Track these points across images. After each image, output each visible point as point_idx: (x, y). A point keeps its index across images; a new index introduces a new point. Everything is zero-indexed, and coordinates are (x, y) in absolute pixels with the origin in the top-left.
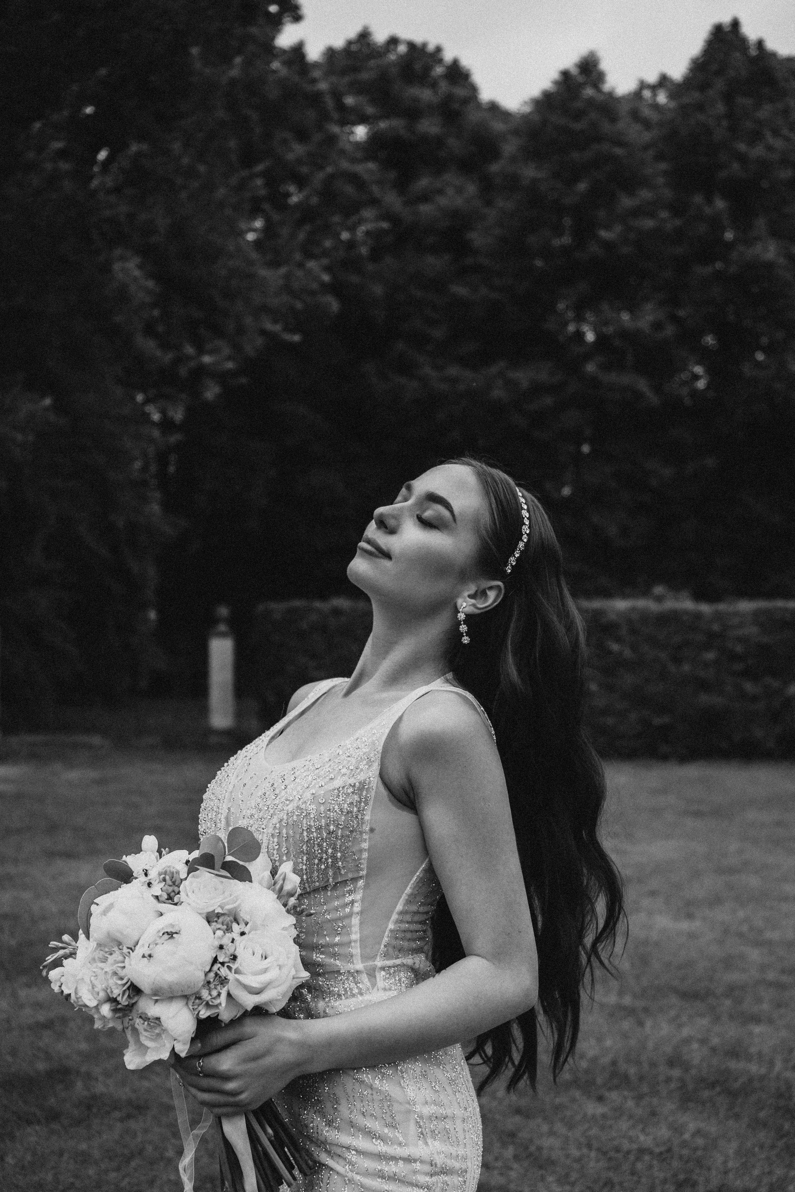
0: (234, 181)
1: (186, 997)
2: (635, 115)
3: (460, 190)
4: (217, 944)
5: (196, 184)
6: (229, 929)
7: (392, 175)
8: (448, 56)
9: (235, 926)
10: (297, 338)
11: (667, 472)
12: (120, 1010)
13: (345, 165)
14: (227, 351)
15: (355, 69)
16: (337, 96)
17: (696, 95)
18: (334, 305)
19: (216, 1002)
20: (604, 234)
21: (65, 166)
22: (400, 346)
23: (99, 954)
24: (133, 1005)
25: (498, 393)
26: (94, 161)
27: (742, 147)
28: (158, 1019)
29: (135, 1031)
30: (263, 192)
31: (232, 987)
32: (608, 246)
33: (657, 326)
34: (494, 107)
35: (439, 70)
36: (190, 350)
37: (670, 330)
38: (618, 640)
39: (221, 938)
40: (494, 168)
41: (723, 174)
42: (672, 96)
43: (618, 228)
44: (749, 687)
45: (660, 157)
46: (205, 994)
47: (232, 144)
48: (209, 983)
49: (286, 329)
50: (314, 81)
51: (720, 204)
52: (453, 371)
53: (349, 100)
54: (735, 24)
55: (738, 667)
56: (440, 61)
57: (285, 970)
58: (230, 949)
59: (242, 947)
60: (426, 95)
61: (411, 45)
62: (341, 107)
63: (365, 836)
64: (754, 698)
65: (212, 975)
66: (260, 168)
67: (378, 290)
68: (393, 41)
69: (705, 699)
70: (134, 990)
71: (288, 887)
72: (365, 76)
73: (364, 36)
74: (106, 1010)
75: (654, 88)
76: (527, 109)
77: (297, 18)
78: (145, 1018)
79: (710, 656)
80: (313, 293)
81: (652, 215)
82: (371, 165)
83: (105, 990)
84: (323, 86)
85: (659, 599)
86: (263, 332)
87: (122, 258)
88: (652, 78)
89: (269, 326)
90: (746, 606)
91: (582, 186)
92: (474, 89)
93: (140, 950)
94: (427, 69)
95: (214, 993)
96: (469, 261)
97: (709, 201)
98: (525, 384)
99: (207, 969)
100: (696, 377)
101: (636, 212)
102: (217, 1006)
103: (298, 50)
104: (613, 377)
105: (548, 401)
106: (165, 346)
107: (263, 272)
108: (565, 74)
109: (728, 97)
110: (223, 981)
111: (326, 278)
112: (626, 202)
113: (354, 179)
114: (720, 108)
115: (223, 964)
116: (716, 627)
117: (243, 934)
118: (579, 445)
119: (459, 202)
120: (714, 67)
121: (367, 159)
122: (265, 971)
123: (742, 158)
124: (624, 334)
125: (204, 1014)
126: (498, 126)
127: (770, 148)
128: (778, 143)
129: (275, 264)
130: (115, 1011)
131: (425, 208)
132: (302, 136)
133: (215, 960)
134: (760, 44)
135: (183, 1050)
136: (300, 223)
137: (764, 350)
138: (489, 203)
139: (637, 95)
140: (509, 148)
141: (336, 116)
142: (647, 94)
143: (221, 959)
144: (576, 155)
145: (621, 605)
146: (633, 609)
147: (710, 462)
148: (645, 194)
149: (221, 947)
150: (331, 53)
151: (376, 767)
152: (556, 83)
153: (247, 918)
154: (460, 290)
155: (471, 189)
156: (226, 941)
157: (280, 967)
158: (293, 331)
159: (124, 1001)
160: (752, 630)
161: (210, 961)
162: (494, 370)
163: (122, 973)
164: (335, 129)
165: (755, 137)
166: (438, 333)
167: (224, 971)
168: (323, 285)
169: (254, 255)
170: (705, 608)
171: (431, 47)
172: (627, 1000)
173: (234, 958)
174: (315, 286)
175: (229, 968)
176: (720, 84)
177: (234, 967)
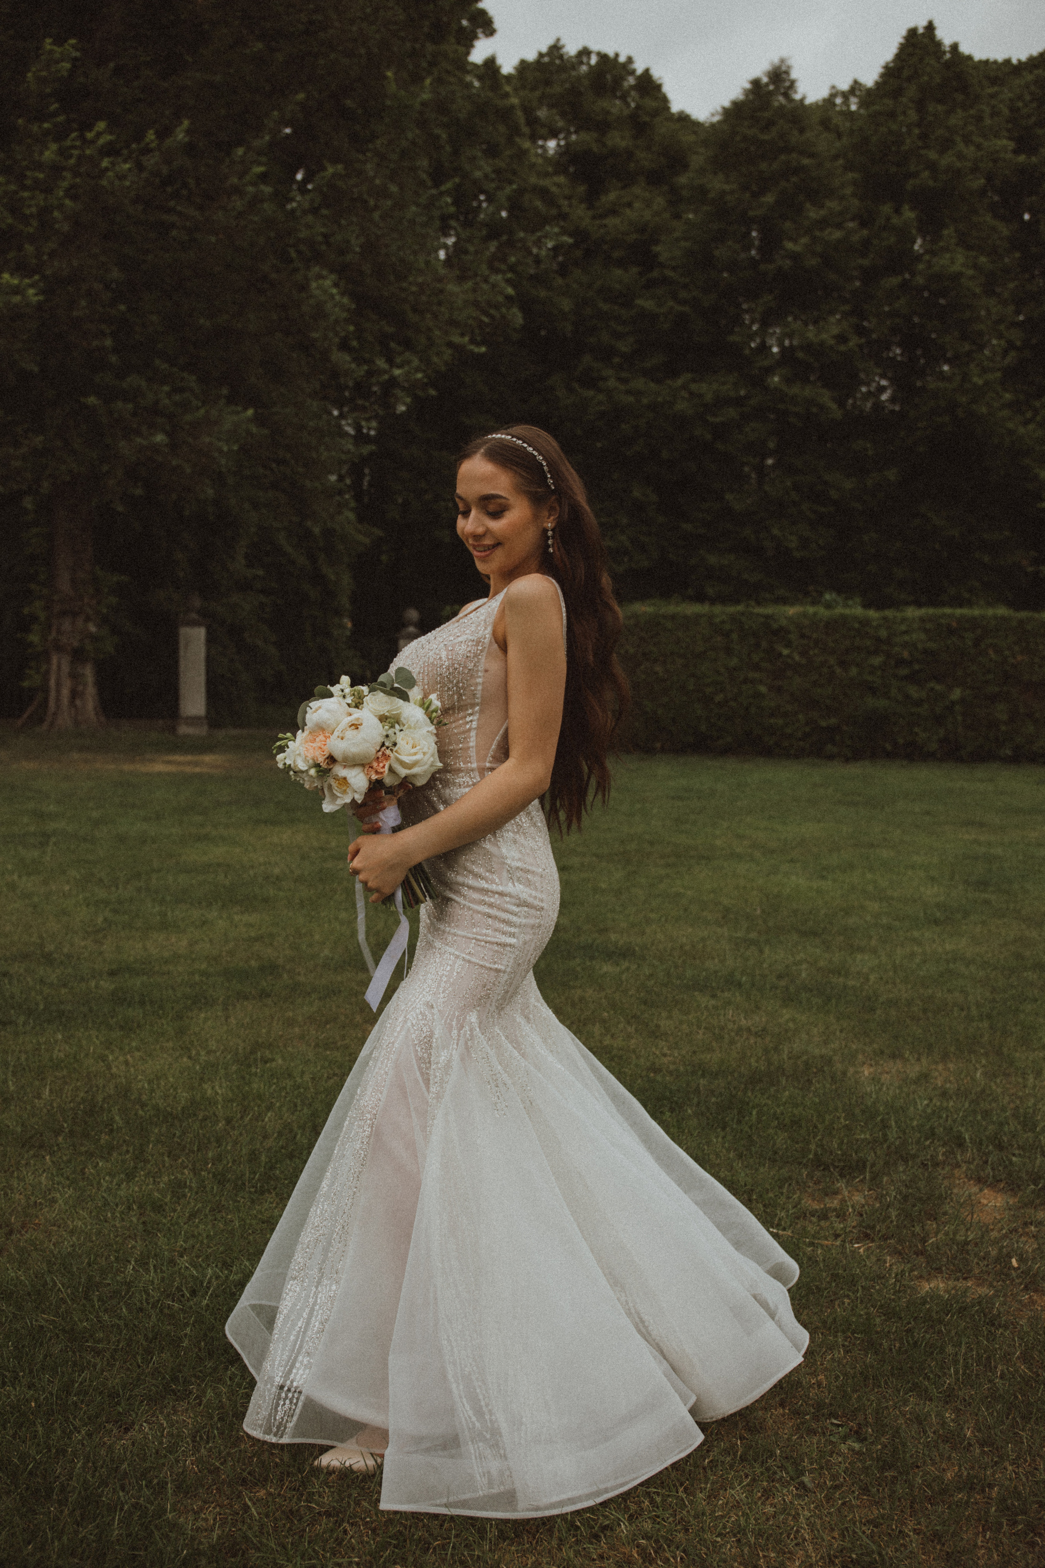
0: (423, 200)
1: (363, 765)
2: (825, 123)
3: (648, 204)
4: (385, 734)
5: (389, 203)
6: (393, 727)
7: (582, 189)
8: (639, 67)
9: (397, 726)
10: (483, 349)
11: (848, 485)
12: (321, 771)
13: (533, 180)
14: (416, 362)
15: (548, 83)
16: (528, 110)
17: (889, 102)
18: (517, 317)
19: (382, 770)
20: (790, 245)
21: (267, 189)
22: (587, 359)
23: (310, 737)
24: (330, 770)
25: (681, 406)
26: (293, 179)
27: (933, 155)
28: (345, 778)
29: (330, 787)
30: (452, 209)
31: (392, 761)
32: (795, 257)
33: (842, 338)
34: (683, 118)
35: (631, 80)
36: (381, 363)
37: (854, 341)
38: (788, 645)
39: (387, 730)
40: (683, 180)
41: (910, 184)
42: (862, 104)
43: (804, 240)
44: (914, 691)
45: (849, 167)
46: (375, 764)
47: (425, 163)
48: (378, 758)
49: (472, 341)
50: (506, 95)
51: (909, 214)
52: (639, 383)
53: (542, 113)
54: (930, 27)
55: (904, 671)
56: (633, 72)
57: (428, 756)
58: (393, 738)
59: (400, 738)
60: (615, 107)
61: (603, 57)
62: (533, 121)
63: (480, 674)
64: (919, 703)
65: (380, 753)
66: (449, 185)
67: (566, 305)
68: (585, 52)
69: (871, 702)
70: (332, 759)
71: (432, 708)
72: (557, 89)
73: (556, 49)
74: (313, 772)
75: (845, 95)
76: (716, 119)
77: (490, 31)
78: (336, 778)
79: (877, 661)
80: (497, 307)
81: (839, 226)
82: (561, 179)
83: (313, 759)
84: (515, 101)
85: (828, 606)
86: (450, 345)
87: (320, 277)
88: (845, 86)
89: (456, 339)
90: (912, 612)
91: (769, 198)
92: (665, 100)
93: (336, 733)
94: (618, 80)
95: (381, 765)
96: (655, 274)
97: (897, 211)
98: (709, 398)
99: (378, 748)
100: (882, 389)
101: (823, 223)
102: (382, 773)
103: (491, 63)
104: (795, 390)
105: (732, 413)
106: (359, 360)
107: (452, 287)
108: (756, 83)
109: (920, 105)
110: (387, 757)
111: (510, 291)
112: (813, 213)
113: (543, 193)
114: (913, 116)
115: (388, 748)
116: (883, 633)
117: (401, 730)
118: (764, 458)
119: (647, 215)
120: (906, 73)
121: (556, 173)
122: (415, 754)
123: (932, 167)
124: (808, 347)
125: (374, 777)
126: (688, 138)
127: (960, 156)
128: (970, 151)
129: (461, 279)
130: (318, 772)
131: (612, 222)
132: (492, 151)
133: (383, 745)
134: (955, 47)
135: (359, 798)
136: (489, 237)
137: (948, 361)
138: (677, 216)
139: (829, 102)
140: (697, 160)
141: (526, 130)
142: (839, 101)
143: (387, 744)
144: (763, 166)
145: (792, 611)
146: (805, 615)
147: (892, 474)
148: (833, 205)
149: (387, 736)
150: (523, 66)
151: (489, 629)
152: (747, 92)
153: (405, 722)
154: (646, 304)
155: (660, 202)
156: (391, 732)
157: (424, 754)
158: (478, 344)
159: (324, 765)
160: (919, 637)
161: (380, 744)
162: (680, 382)
163: (324, 748)
164: (527, 144)
165: (946, 145)
166: (624, 347)
167: (388, 752)
168: (508, 298)
169: (442, 271)
170: (872, 614)
171: (622, 59)
172: (753, 935)
173: (395, 744)
174: (500, 299)
175: (392, 750)
176: (912, 91)
177: (395, 749)
